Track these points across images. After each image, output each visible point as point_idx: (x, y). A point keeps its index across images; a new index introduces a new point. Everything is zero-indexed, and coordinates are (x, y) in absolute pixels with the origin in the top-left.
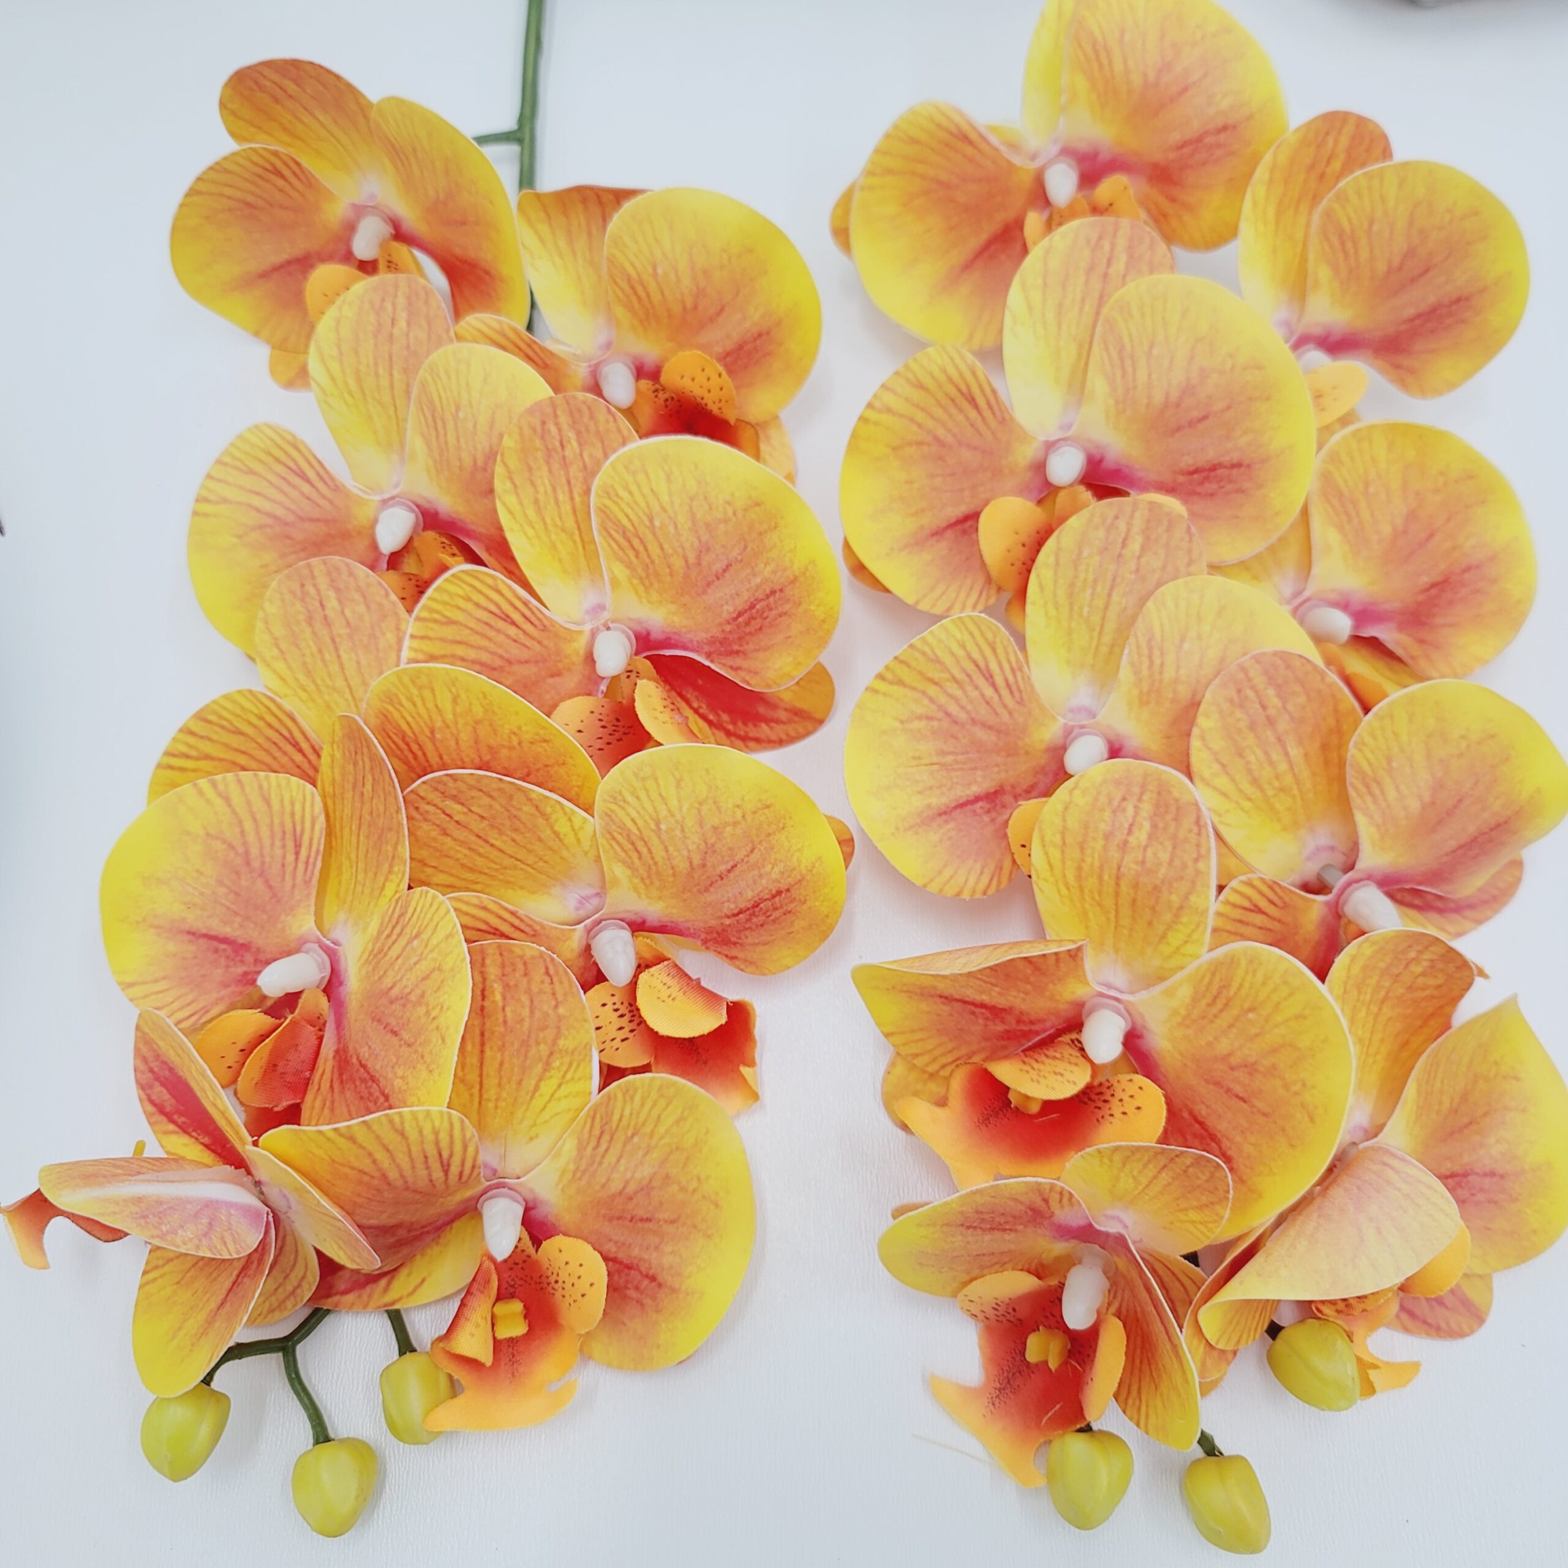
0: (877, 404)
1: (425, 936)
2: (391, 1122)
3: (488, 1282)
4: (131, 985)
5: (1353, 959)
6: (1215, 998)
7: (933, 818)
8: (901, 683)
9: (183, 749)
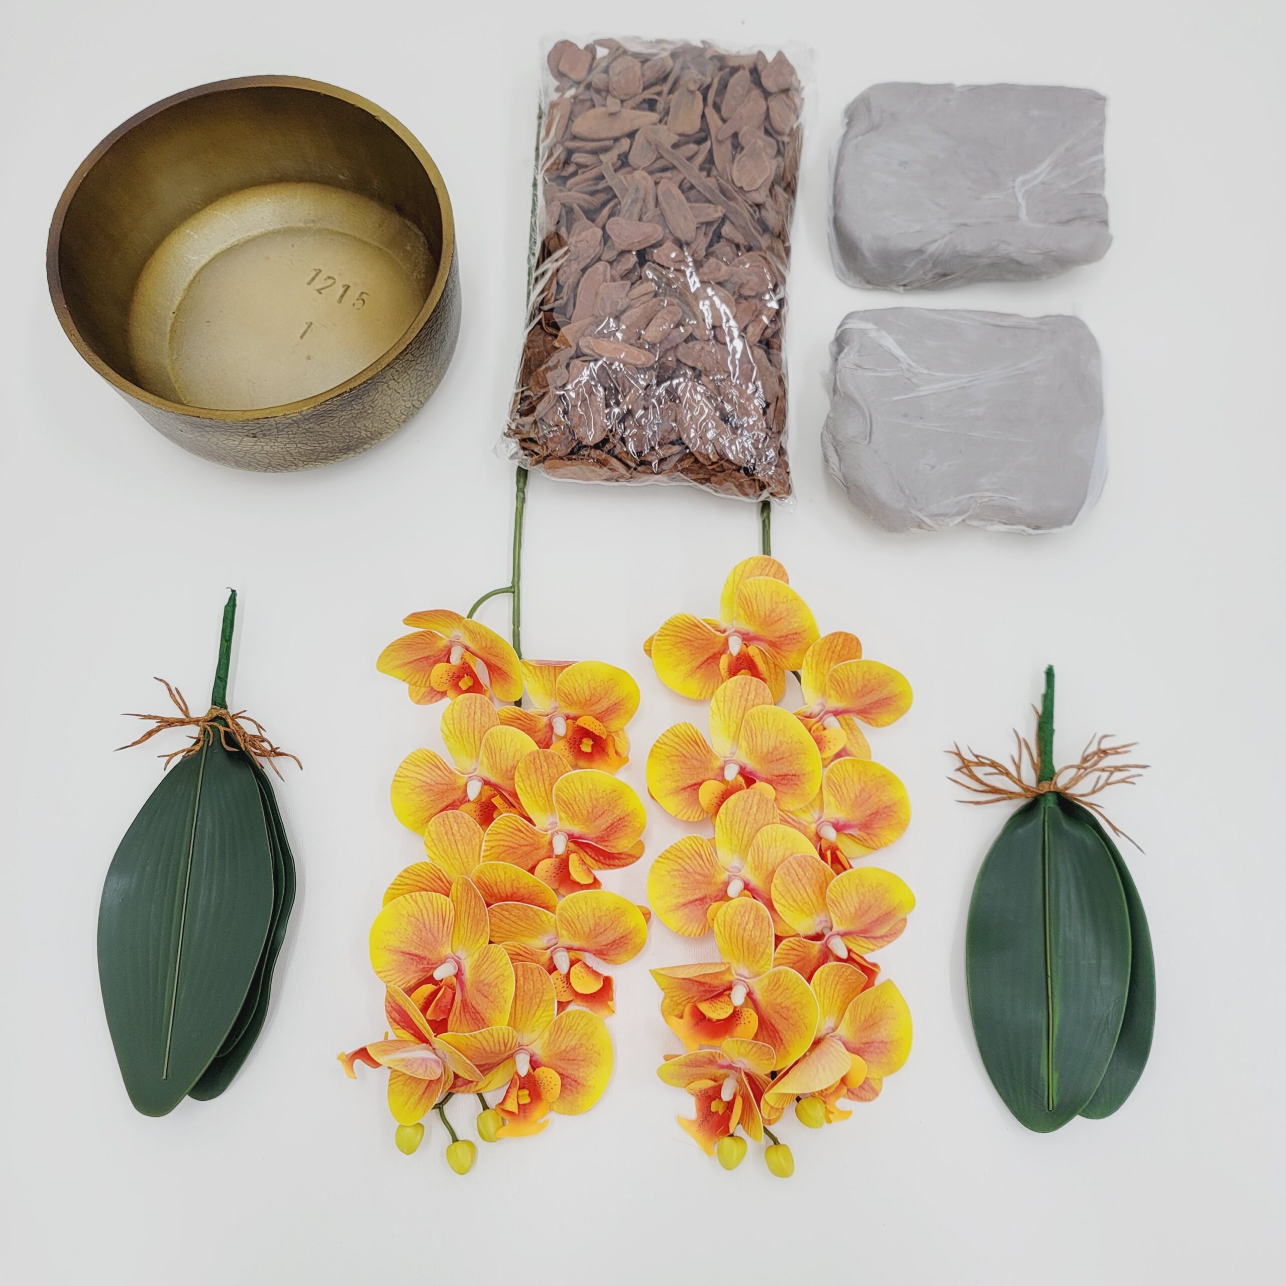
0: (661, 741)
1: (497, 962)
2: (489, 1031)
3: (516, 1083)
4: (380, 972)
5: (822, 972)
6: (776, 984)
7: (680, 907)
8: (668, 858)
9: (399, 882)
